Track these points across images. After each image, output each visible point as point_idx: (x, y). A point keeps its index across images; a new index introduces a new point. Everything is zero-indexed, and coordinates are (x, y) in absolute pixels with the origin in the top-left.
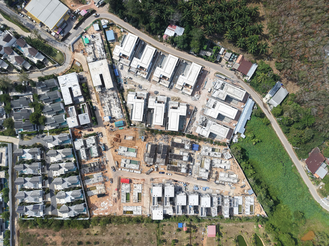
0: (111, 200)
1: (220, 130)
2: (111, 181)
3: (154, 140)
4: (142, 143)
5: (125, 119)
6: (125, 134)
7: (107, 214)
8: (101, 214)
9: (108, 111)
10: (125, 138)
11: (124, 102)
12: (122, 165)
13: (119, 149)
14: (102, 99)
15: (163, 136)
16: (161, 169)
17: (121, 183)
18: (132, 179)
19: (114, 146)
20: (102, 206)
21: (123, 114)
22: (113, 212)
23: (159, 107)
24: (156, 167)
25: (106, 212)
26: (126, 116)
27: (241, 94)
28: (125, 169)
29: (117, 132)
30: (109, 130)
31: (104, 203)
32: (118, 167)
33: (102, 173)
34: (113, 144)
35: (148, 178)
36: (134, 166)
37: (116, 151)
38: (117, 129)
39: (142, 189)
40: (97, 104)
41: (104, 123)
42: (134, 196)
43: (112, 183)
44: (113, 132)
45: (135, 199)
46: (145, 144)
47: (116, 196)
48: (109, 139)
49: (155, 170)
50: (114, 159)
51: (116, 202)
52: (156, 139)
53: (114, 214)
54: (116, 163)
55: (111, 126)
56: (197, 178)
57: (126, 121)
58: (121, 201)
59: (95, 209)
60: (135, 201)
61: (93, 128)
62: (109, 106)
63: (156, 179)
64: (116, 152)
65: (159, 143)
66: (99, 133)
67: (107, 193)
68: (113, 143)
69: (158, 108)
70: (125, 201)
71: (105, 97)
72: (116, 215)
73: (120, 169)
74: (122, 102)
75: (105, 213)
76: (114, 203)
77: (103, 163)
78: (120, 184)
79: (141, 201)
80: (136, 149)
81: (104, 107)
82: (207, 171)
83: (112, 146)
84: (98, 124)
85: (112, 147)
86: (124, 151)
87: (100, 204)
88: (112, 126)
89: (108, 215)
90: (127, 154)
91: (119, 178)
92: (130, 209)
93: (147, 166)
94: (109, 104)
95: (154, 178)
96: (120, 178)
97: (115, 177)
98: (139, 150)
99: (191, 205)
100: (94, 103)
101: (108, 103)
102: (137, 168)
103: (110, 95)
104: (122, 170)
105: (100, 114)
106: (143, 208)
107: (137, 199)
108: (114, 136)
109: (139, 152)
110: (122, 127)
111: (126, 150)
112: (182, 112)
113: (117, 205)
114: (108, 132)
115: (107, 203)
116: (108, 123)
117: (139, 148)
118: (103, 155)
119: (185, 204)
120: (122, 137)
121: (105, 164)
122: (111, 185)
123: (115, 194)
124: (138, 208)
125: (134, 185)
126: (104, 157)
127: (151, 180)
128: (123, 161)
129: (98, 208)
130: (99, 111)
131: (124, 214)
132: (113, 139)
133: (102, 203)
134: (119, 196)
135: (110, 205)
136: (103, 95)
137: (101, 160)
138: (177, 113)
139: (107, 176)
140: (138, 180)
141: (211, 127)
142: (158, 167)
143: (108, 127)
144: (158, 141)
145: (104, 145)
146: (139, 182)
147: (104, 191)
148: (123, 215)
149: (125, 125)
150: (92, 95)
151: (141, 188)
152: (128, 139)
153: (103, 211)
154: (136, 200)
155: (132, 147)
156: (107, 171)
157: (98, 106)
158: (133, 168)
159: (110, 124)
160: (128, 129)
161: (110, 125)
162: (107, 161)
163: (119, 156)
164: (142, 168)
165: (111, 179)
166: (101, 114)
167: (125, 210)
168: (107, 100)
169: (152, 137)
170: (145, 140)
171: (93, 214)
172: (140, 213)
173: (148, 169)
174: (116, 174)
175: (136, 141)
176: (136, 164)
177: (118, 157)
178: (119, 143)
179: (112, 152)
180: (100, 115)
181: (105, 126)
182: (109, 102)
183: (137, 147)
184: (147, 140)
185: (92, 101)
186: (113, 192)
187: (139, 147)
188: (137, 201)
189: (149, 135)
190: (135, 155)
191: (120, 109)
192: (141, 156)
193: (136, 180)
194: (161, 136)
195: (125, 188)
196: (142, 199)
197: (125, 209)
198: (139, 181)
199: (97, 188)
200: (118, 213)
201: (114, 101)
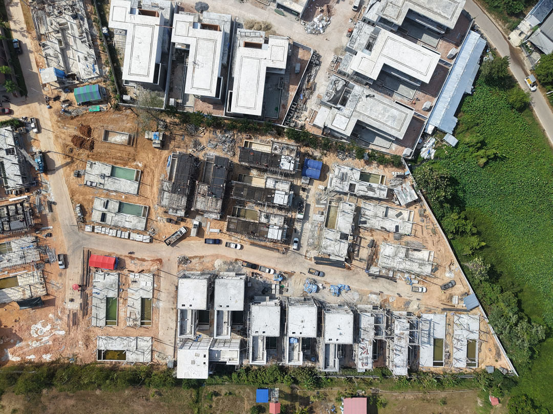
0: (61, 319)
1: (387, 114)
2: (60, 263)
3: (191, 145)
4: (155, 154)
5: (108, 82)
6: (105, 125)
7: (47, 358)
8: (32, 357)
9: (57, 57)
10: (106, 138)
11: (105, 30)
12: (96, 216)
13: (88, 168)
14: (39, 19)
15: (219, 135)
16: (212, 230)
17: (93, 269)
18: (126, 259)
19: (72, 162)
20: (35, 336)
21: (100, 68)
22: (68, 352)
23: (204, 39)
24: (198, 223)
25: (47, 352)
26: (110, 72)
27: (452, 8)
28: (104, 229)
29: (84, 118)
30: (58, 111)
31: (39, 326)
32: (84, 221)
33: (37, 237)
34: (71, 155)
35: (171, 255)
36: (130, 221)
37: (78, 175)
38: (82, 110)
39: (153, 289)
40: (23, 35)
41: (44, 93)
42: (130, 308)
43: (66, 267)
44: (72, 118)
45: (133, 317)
46: (163, 157)
47: (76, 306)
48: (60, 140)
49: (194, 232)
50: (72, 199)
51: (75, 323)
52: (197, 144)
53: (69, 358)
54: (78, 209)
55: (65, 102)
56: (316, 258)
57: (109, 88)
58: (90, 322)
59: (15, 344)
60: (131, 323)
61: (13, 107)
62: (60, 41)
63: (197, 259)
64: (79, 179)
65: (205, 154)
66: (29, 120)
67: (51, 297)
68: (71, 150)
69: (201, 43)
70: (102, 323)
71: (49, 15)
72: (76, 362)
73: (88, 229)
74: (100, 30)
75: (44, 356)
76: (68, 326)
77: (40, 208)
78: (89, 271)
79: (149, 324)
80: (138, 172)
81: (44, 45)
82: (344, 237)
83: (68, 160)
84: (26, 96)
85: (67, 164)
86: (103, 176)
87: (29, 328)
88: (68, 100)
89: (52, 362)
90: (110, 184)
91: (86, 253)
92: (116, 345)
93: (170, 221)
94: (60, 35)
95: (191, 258)
96: (89, 253)
97: (73, 252)
98: (145, 173)
99: (294, 335)
100: (16, 31)
101: (58, 32)
102: (141, 226)
103: (65, 9)
104: (96, 231)
105: (34, 65)
106: (155, 343)
107: (139, 316)
108: (72, 130)
109: (147, 179)
110: (98, 107)
111: (107, 171)
112: (273, 58)
113: (78, 334)
114: (55, 118)
115: (49, 327)
116: (56, 92)
117: (148, 169)
118: (42, 186)
119: (276, 333)
120: (97, 135)
121: (46, 211)
122: (61, 275)
123: (72, 300)
124: (142, 344)
125: (131, 276)
126: (43, 192)
127: (180, 262)
128: (98, 205)
129: (21, 340)
130: (32, 57)
131: (99, 358)
132: (70, 139)
133: (33, 327)
134: (85, 307)
135: (57, 332)
136: (43, 9)
137: (35, 198)
138: (260, 59)
139: (52, 248)
140: (143, 260)
141: (359, 105)
142: (203, 224)
143: (57, 105)
144: (203, 149)
145: (44, 156)
146: (145, 268)
147: (40, 292)
148: (96, 363)
149: (105, 98)
150: (11, 8)
151: (150, 284)
152: (116, 141)
153: (37, 351)
154: (135, 320)
155: (125, 165)
156: (49, 231)
157: (29, 42)
158: (127, 225)
159: (64, 96)
160: (117, 112)
161: (62, 99)
162: (51, 205)
163: (88, 190)
164: (154, 226)
165: (62, 258)
166: (38, 66)
167: (102, 348)
168: (54, 23)
169: (186, 138)
170: (164, 145)
171: (7, 356)
172: (146, 358)
173: (172, 229)
174: (78, 242)
175: (139, 146)
176: (138, 215)
177: (84, 194)
178: (87, 152)
179: (68, 176)
180: (35, 69)
181: (47, 101)
182: (63, 29)
183: (140, 165)
184: (171, 147)
185: (12, 26)
186: (68, 296)
187: (145, 166)
188: (139, 323)
189: (177, 131)
190: (133, 188)
191: (92, 52)
192: (152, 192)
193: (136, 261)
194: (211, 135)
195: (104, 282)
196: (155, 317)
197: (103, 345)
198: (146, 265)
199: (21, 281)
200: (80, 356)
201: (75, 27)
